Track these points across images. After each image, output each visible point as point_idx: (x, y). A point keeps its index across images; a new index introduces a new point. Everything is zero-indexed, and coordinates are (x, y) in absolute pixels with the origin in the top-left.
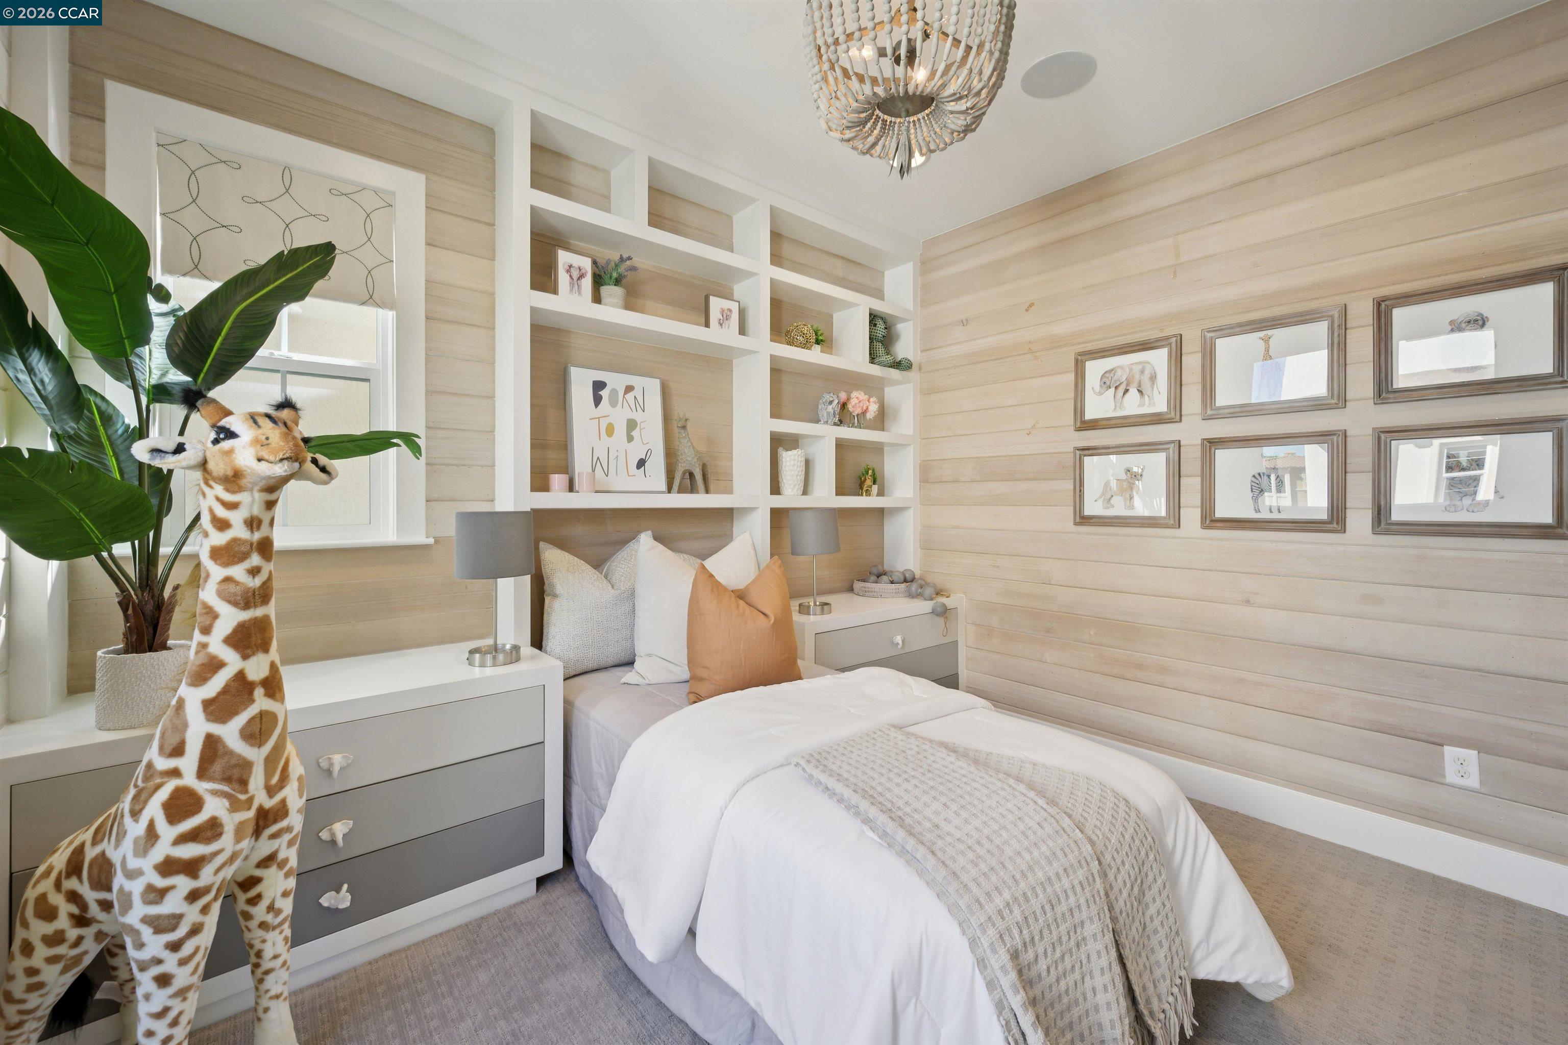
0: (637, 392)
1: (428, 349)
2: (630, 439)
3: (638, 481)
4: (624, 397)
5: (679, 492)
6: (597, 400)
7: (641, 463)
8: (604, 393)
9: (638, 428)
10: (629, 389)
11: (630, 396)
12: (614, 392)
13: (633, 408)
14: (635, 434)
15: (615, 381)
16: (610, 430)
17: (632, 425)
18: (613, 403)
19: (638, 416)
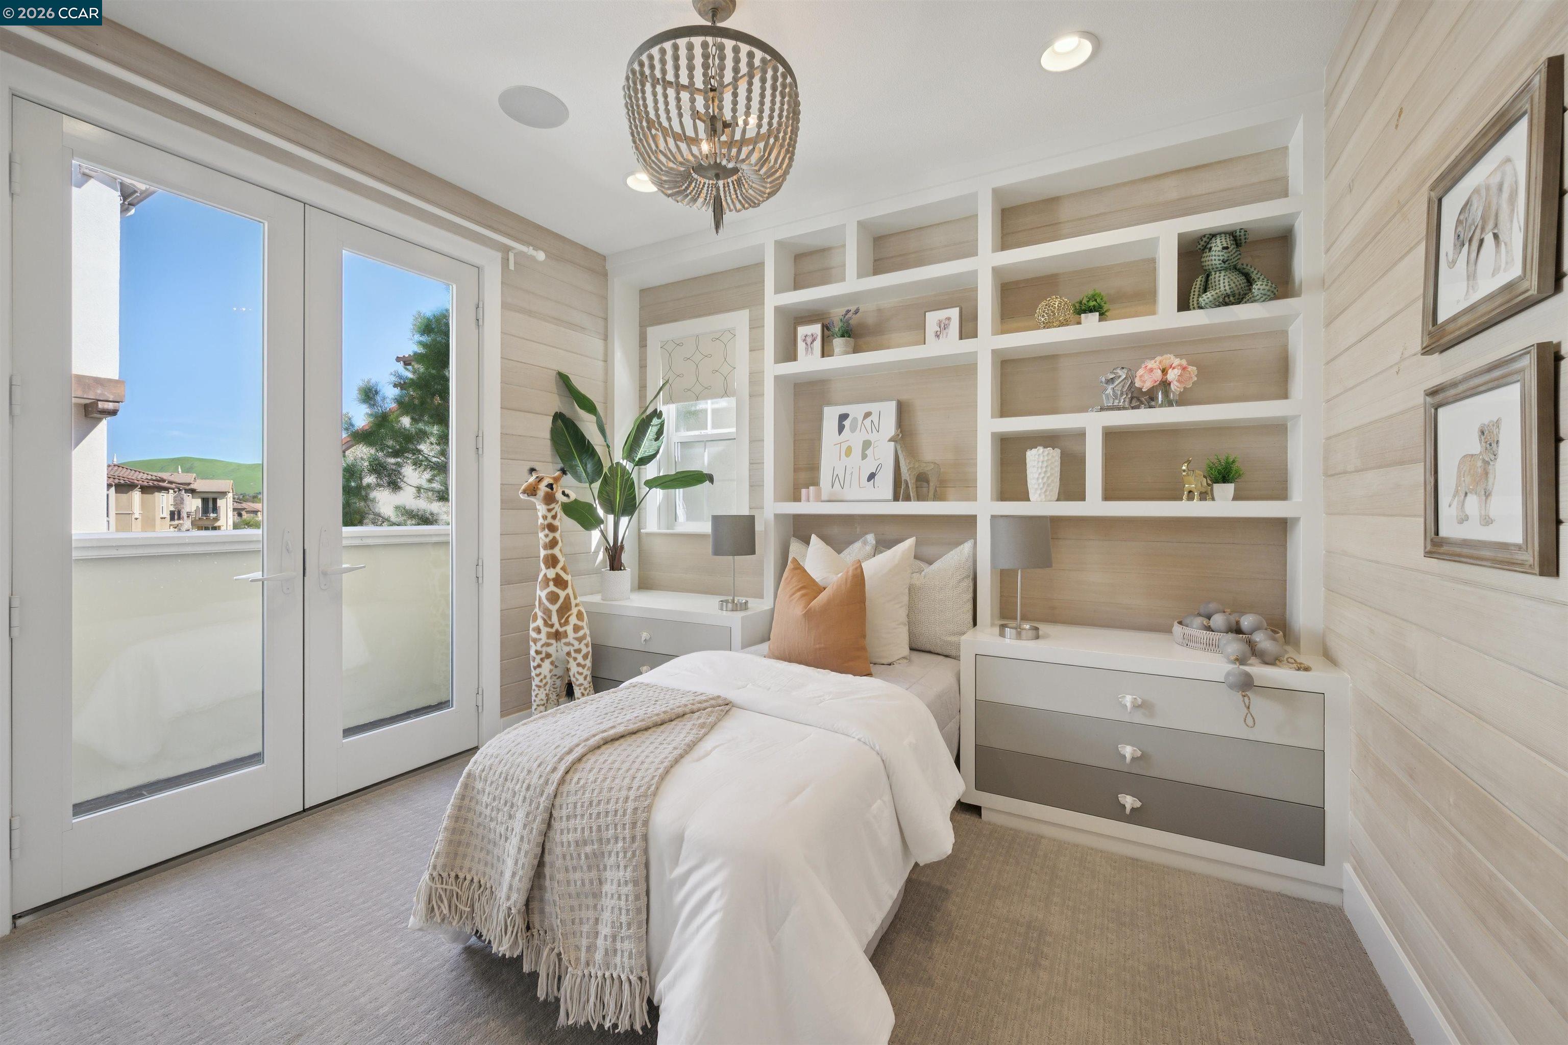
0: (874, 417)
1: (750, 415)
2: (864, 456)
3: (869, 491)
4: (862, 423)
5: (903, 501)
6: (841, 428)
7: (872, 477)
8: (847, 423)
9: (872, 448)
10: (868, 415)
11: (868, 422)
12: (855, 420)
13: (870, 431)
14: (869, 452)
15: (856, 411)
16: (849, 452)
17: (867, 444)
18: (853, 430)
19: (872, 437)
